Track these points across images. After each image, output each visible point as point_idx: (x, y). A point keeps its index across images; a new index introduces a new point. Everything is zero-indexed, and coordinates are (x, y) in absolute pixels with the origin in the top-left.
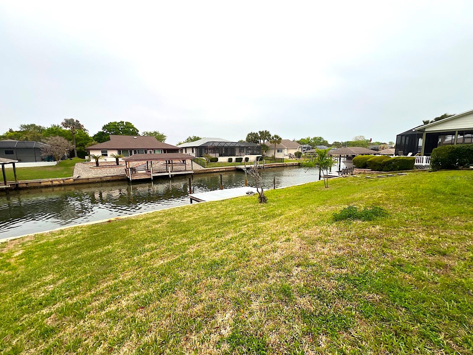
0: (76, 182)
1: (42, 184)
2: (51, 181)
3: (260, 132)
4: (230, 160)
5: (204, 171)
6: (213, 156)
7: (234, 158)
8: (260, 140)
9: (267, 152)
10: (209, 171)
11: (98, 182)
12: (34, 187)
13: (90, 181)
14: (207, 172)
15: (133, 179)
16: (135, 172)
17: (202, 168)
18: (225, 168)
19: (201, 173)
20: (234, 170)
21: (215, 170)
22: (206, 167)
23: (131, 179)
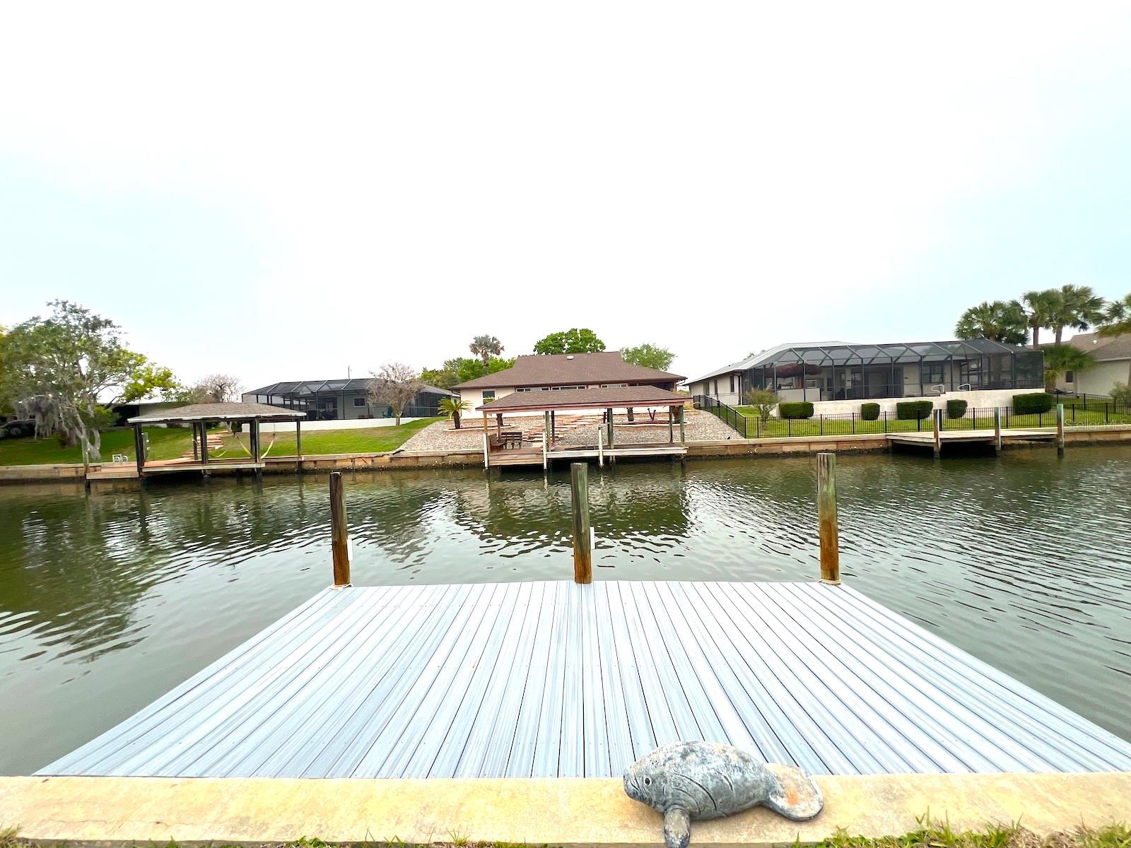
0: (395, 464)
1: (339, 465)
2: (353, 460)
3: (1032, 298)
4: (870, 413)
5: (744, 451)
6: (792, 396)
7: (889, 405)
8: (1031, 331)
9: (1077, 376)
10: (763, 450)
11: (436, 468)
12: (325, 469)
13: (422, 463)
14: (755, 454)
15: (493, 464)
16: (520, 444)
17: (736, 438)
18: (837, 439)
19: (728, 455)
20: (882, 448)
21: (790, 447)
22: (754, 437)
23: (486, 465)
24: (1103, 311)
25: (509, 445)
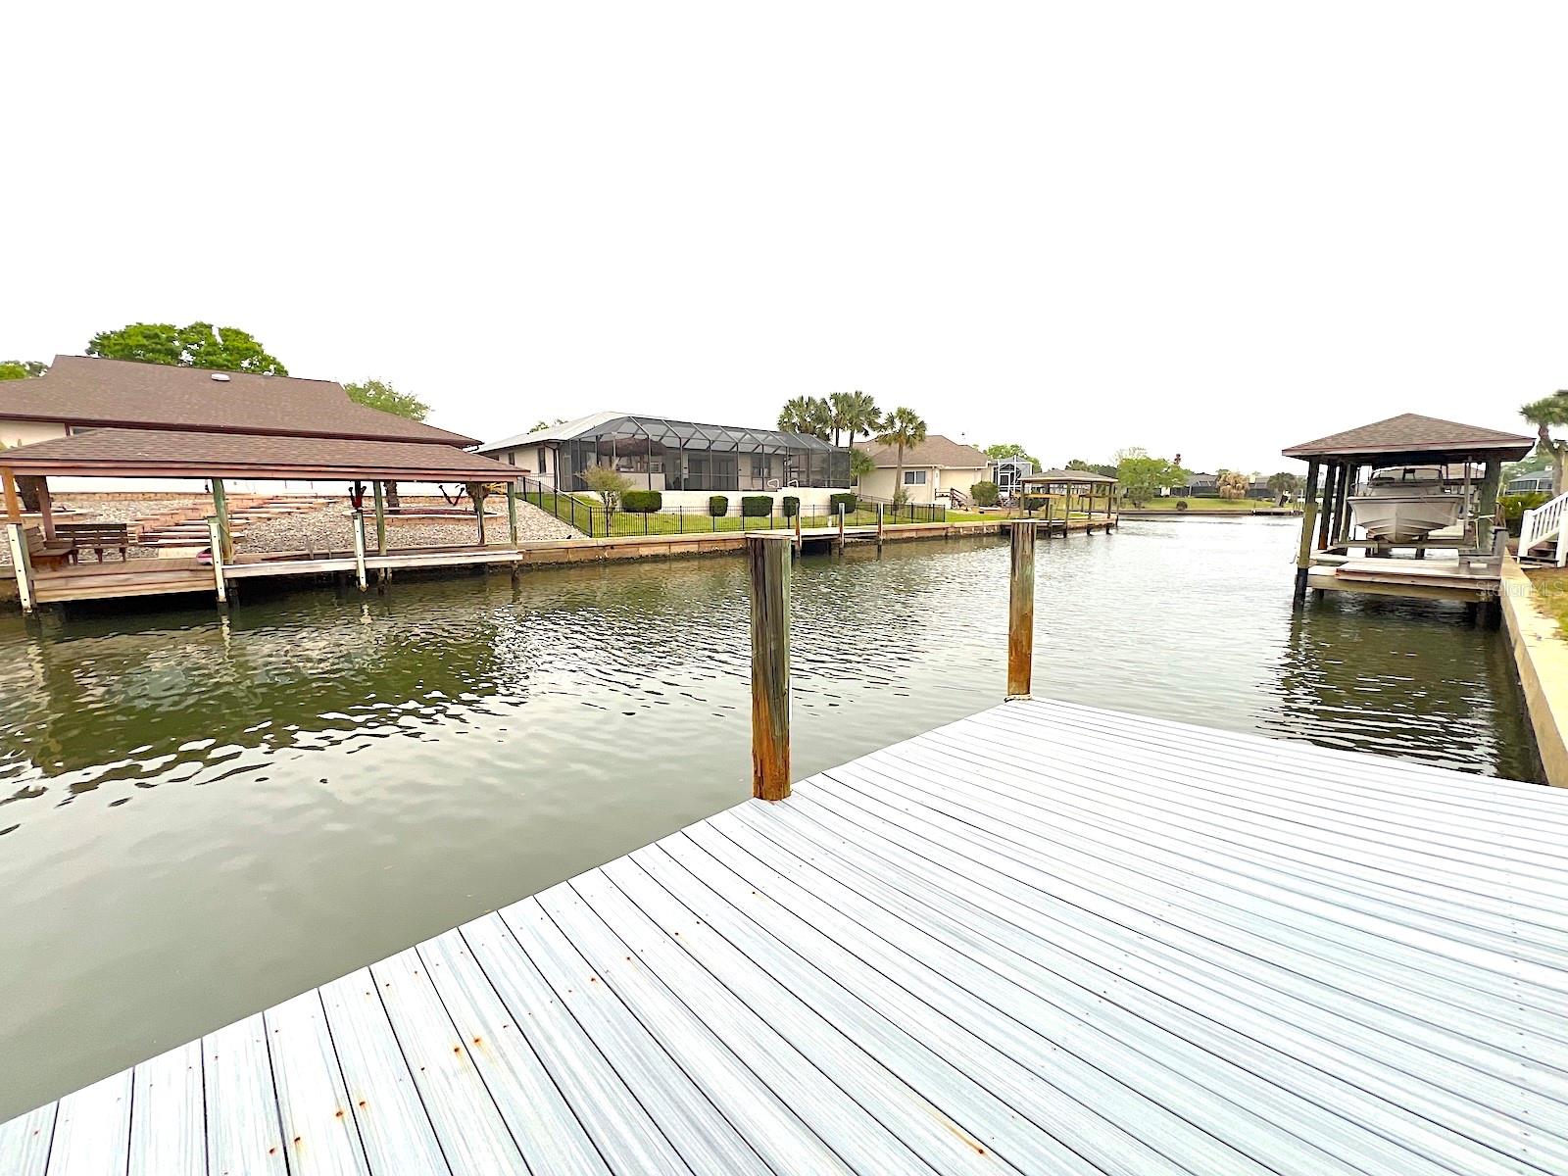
3: (835, 396)
4: (718, 508)
5: (590, 555)
6: (638, 483)
7: (734, 499)
8: (833, 431)
9: (869, 478)
10: (615, 554)
14: (605, 559)
15: (44, 598)
16: (122, 551)
17: (579, 539)
18: (698, 538)
19: (569, 562)
20: (741, 548)
21: (647, 549)
22: (602, 536)
23: (26, 604)
24: (881, 421)
25: (86, 554)
